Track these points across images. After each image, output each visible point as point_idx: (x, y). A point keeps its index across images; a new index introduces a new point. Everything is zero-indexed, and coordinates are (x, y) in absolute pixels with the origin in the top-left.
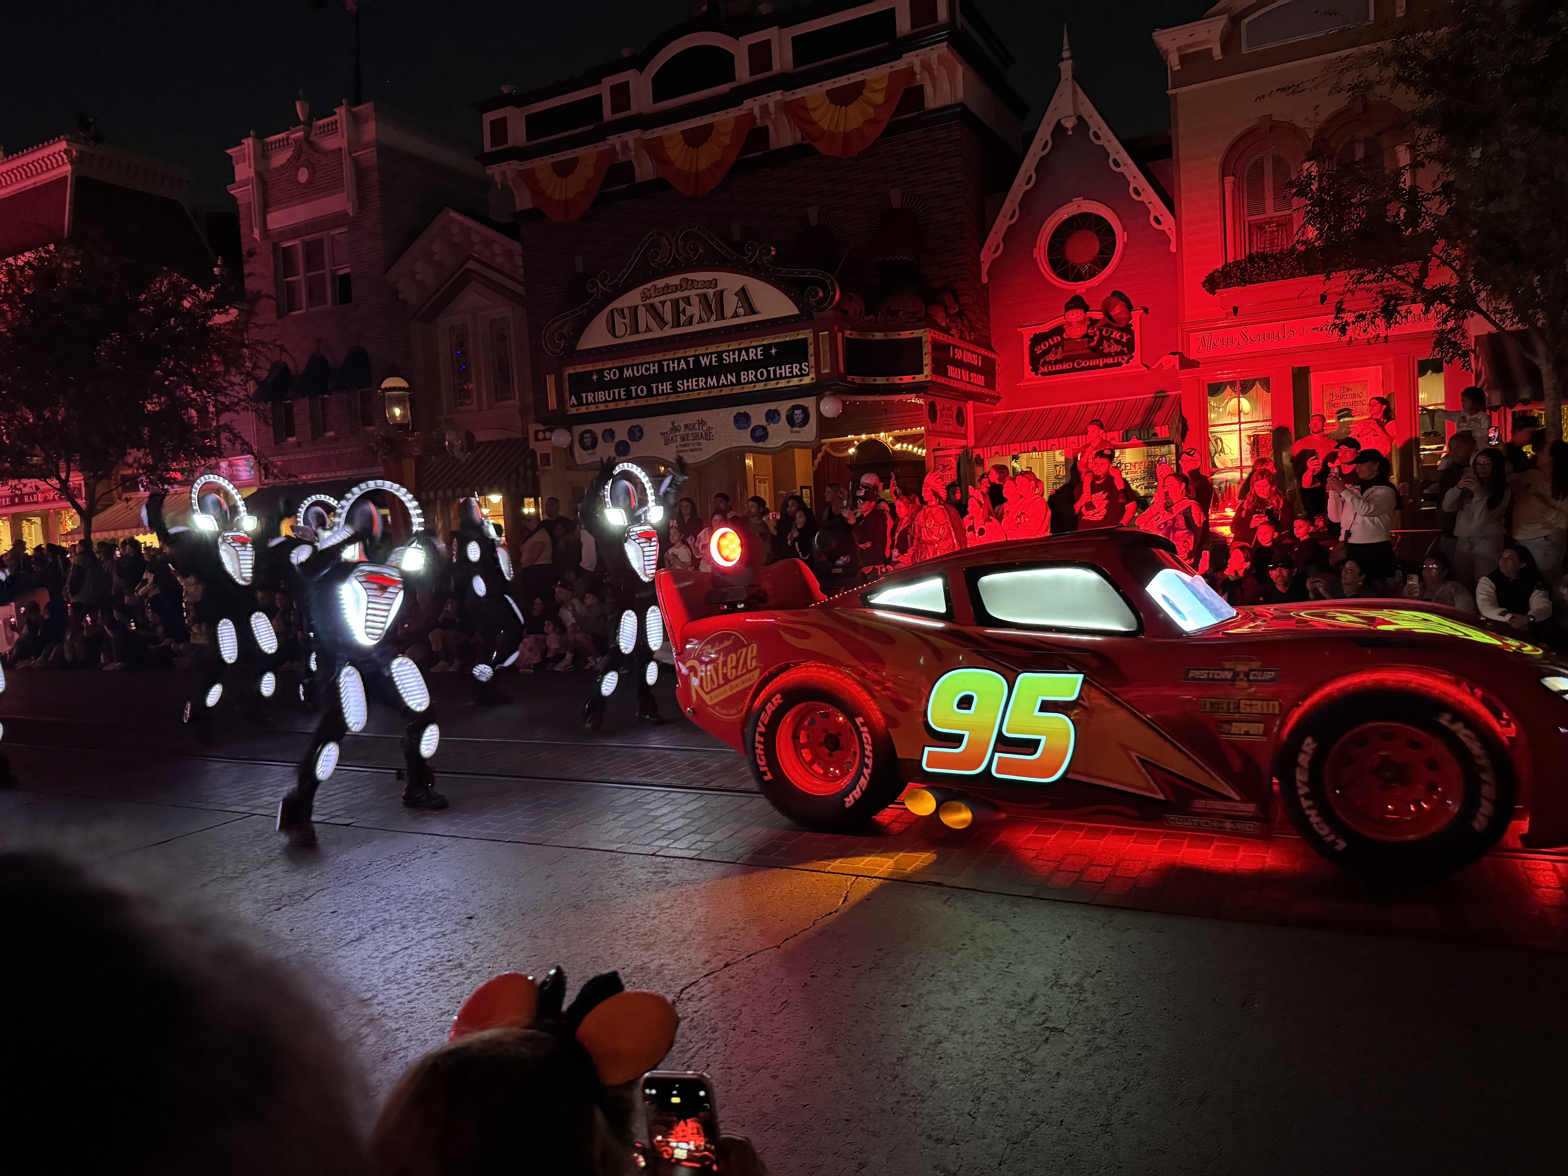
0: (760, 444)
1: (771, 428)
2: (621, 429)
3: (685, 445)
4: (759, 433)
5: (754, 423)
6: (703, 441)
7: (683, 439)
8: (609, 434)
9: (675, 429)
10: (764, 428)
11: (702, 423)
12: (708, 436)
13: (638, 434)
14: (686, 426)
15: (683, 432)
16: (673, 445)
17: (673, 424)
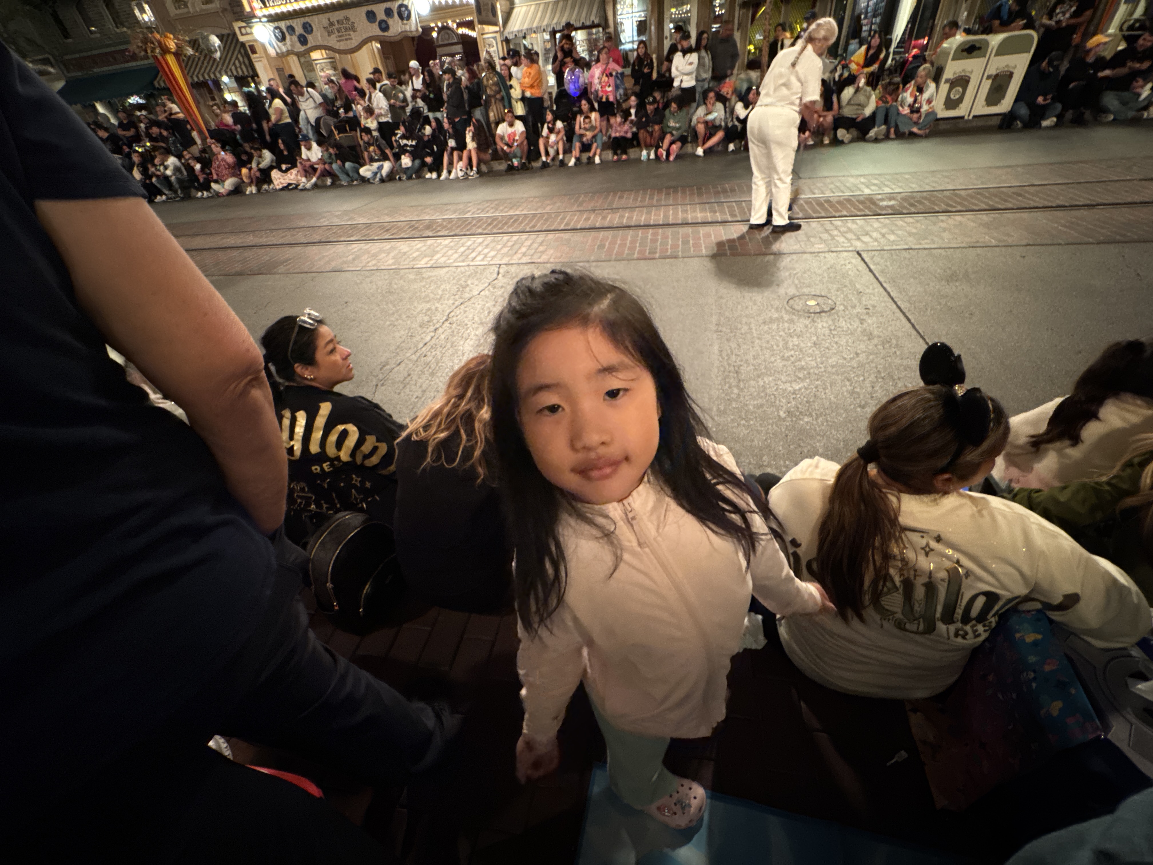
0: (386, 34)
1: (390, 22)
2: (297, 24)
3: (340, 36)
4: (383, 26)
5: (379, 18)
6: (351, 33)
7: (338, 31)
8: (291, 29)
9: (332, 24)
10: (385, 22)
11: (347, 19)
12: (353, 29)
13: (309, 29)
14: (338, 22)
15: (337, 26)
16: (333, 36)
17: (329, 20)
